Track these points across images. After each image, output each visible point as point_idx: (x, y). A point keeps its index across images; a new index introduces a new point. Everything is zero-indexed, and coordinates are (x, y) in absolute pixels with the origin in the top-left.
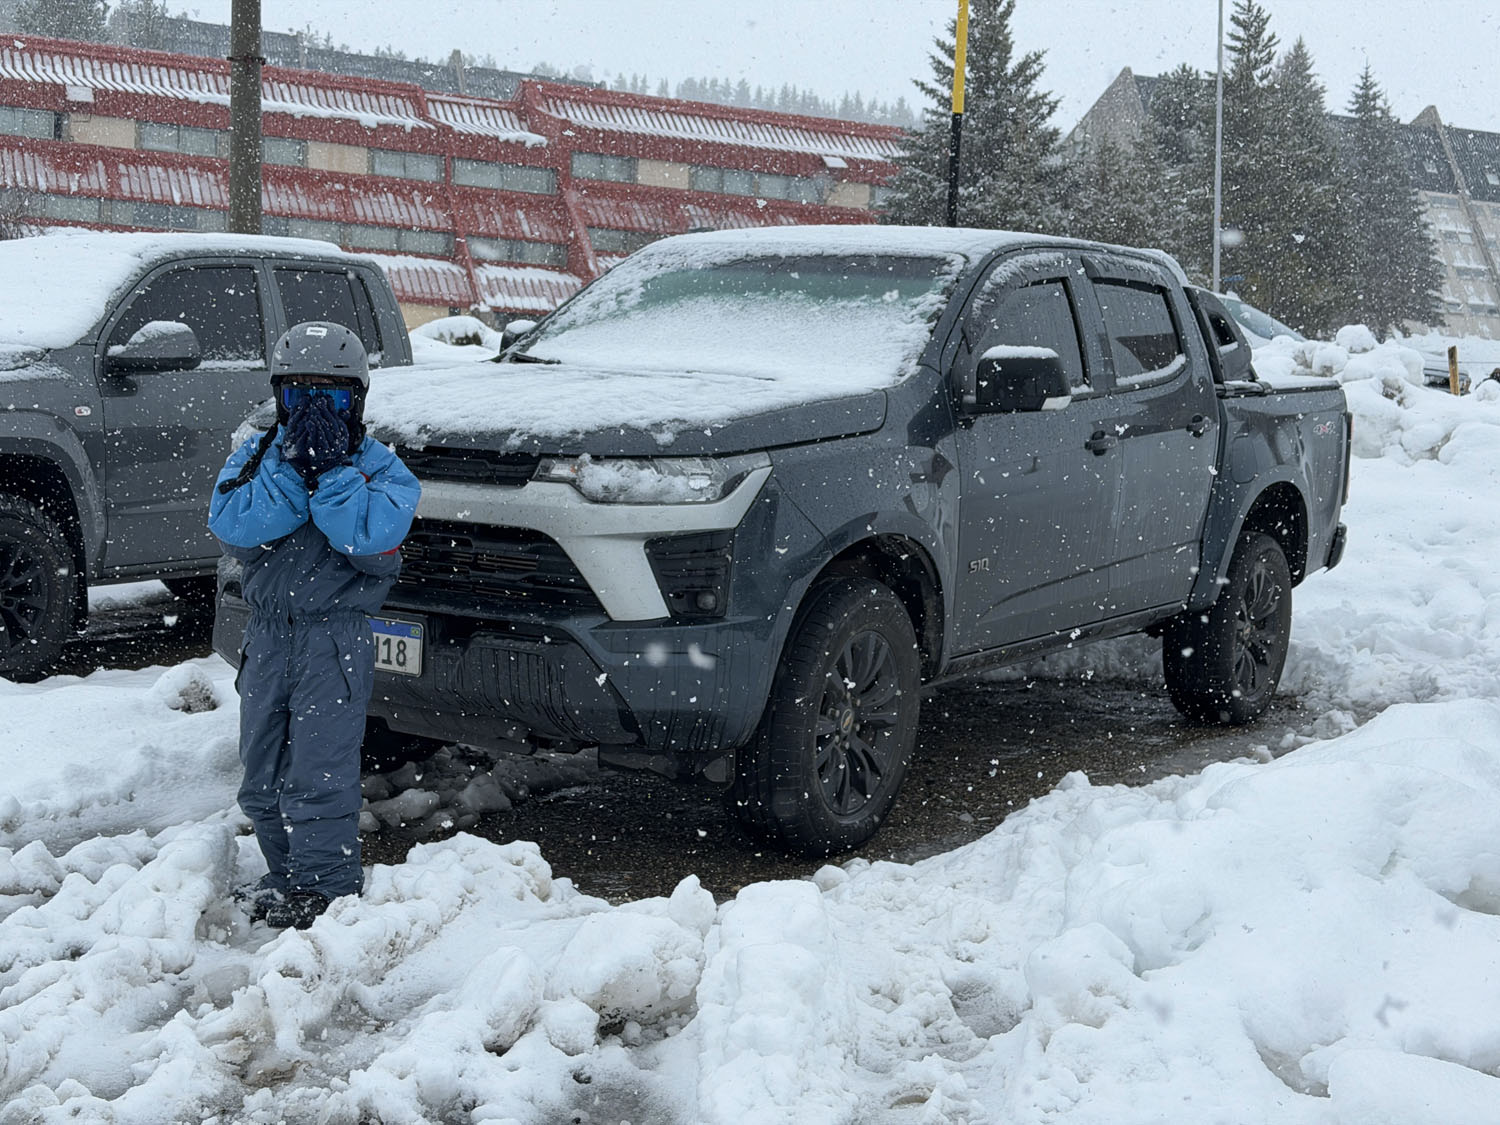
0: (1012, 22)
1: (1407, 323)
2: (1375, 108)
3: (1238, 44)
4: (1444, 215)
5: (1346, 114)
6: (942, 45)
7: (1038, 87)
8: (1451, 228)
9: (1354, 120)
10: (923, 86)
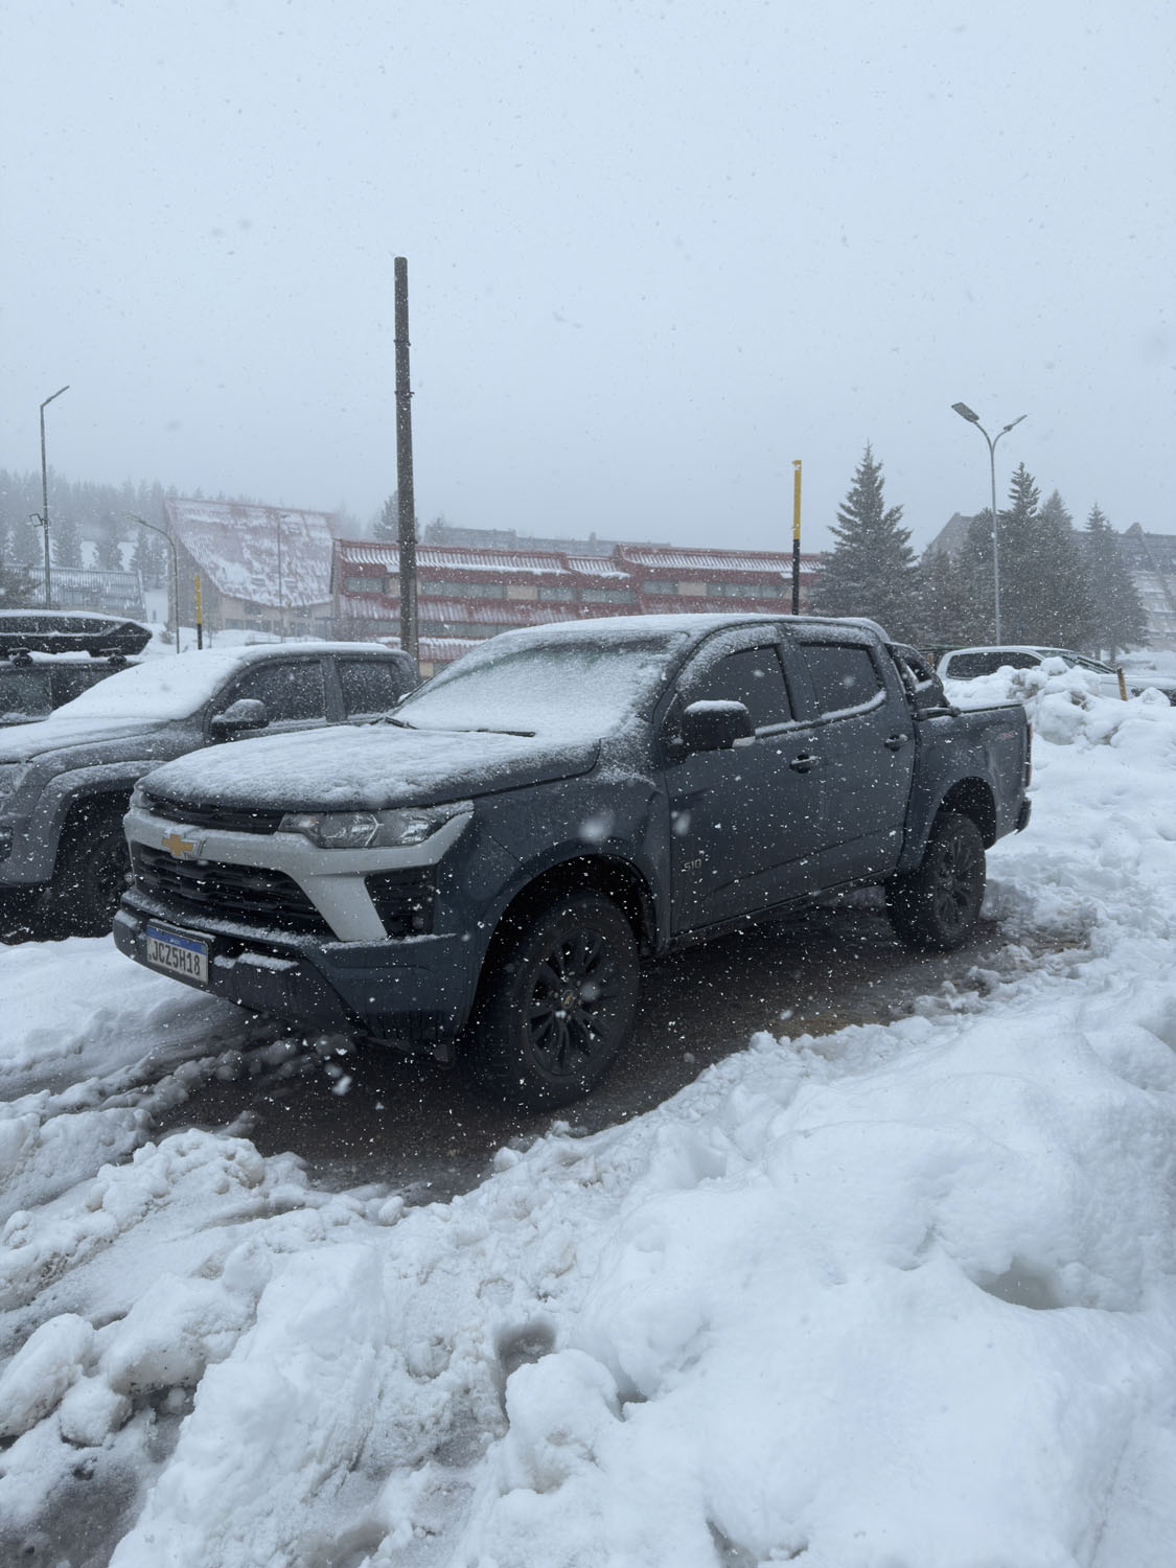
0: (882, 491)
1: (1128, 645)
2: (1102, 526)
3: (1016, 495)
4: (1146, 583)
5: (1084, 530)
6: (843, 506)
7: (900, 526)
8: (1152, 590)
9: (1089, 534)
10: (833, 530)
